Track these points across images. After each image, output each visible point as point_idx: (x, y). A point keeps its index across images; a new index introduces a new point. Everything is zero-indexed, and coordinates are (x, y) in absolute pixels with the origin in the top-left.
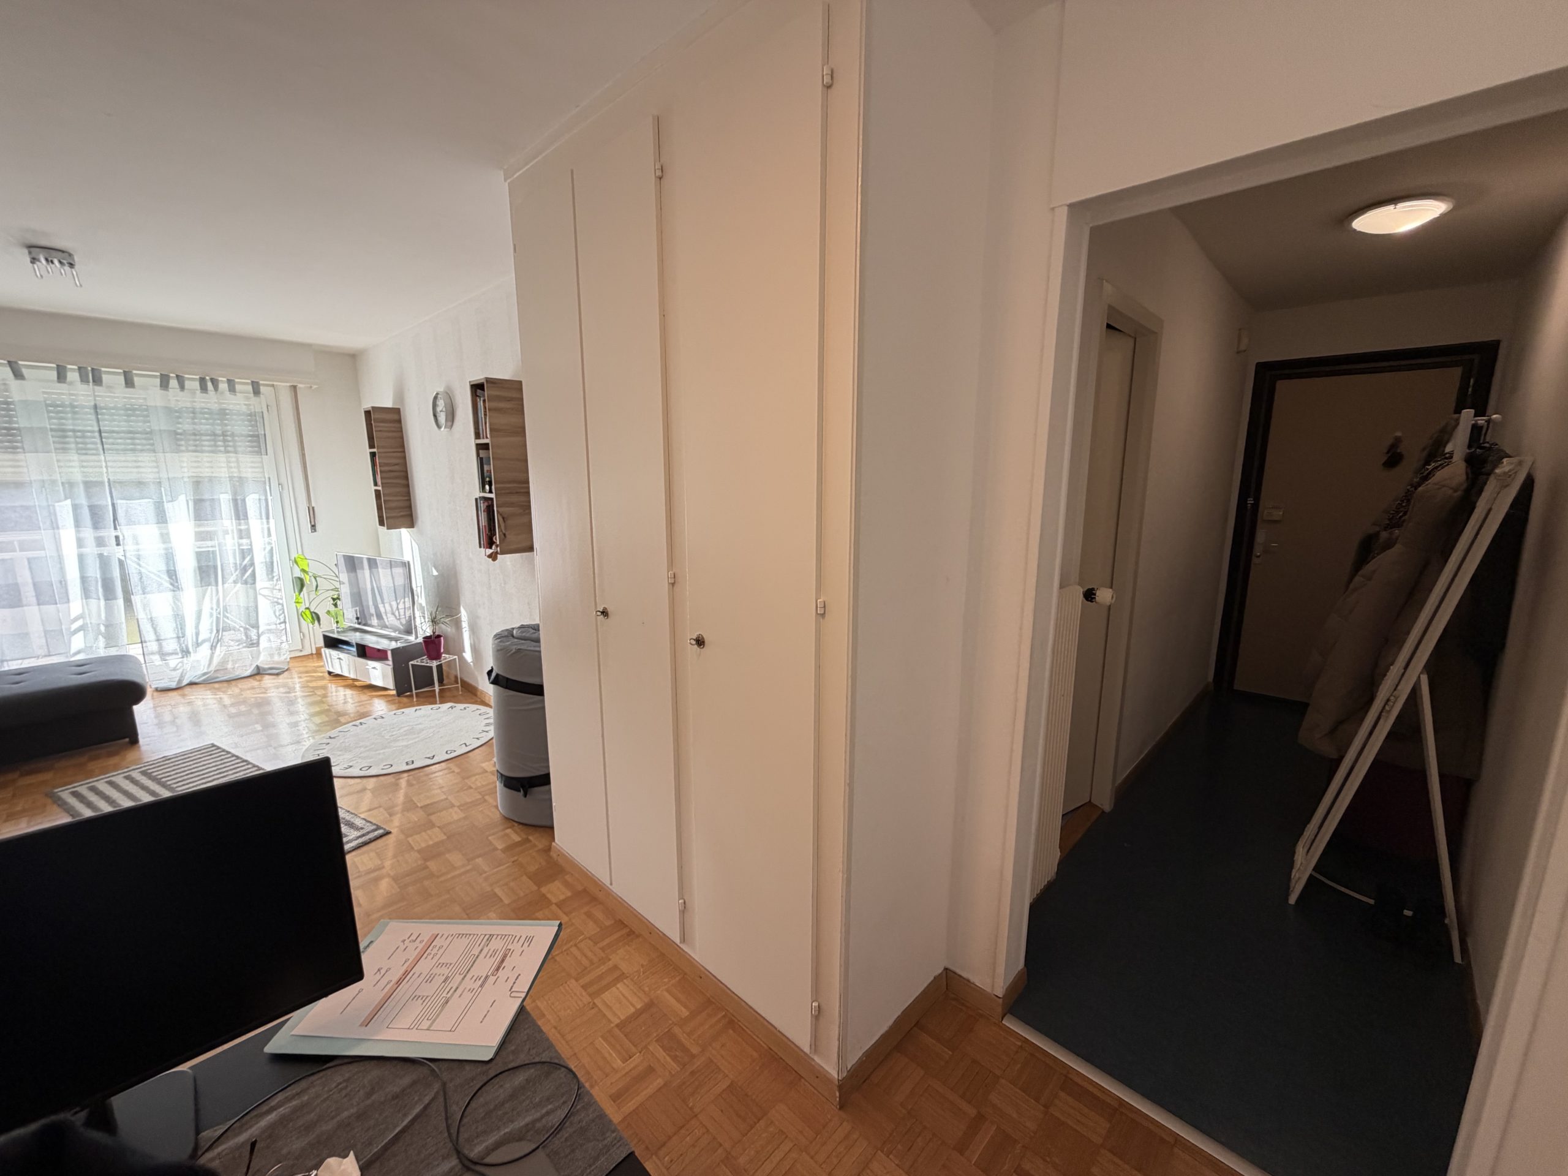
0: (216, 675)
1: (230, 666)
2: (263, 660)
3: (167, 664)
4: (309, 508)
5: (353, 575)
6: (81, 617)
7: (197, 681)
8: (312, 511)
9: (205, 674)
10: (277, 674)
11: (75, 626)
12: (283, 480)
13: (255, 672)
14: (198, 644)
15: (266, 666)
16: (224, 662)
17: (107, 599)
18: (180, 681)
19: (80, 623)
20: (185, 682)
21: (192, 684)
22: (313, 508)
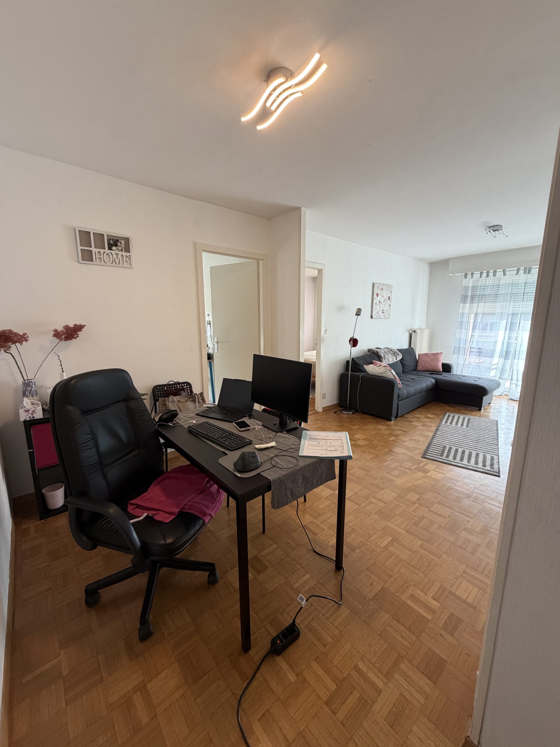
3: (516, 390)
6: (497, 364)
11: (493, 367)
17: (505, 359)
19: (496, 366)
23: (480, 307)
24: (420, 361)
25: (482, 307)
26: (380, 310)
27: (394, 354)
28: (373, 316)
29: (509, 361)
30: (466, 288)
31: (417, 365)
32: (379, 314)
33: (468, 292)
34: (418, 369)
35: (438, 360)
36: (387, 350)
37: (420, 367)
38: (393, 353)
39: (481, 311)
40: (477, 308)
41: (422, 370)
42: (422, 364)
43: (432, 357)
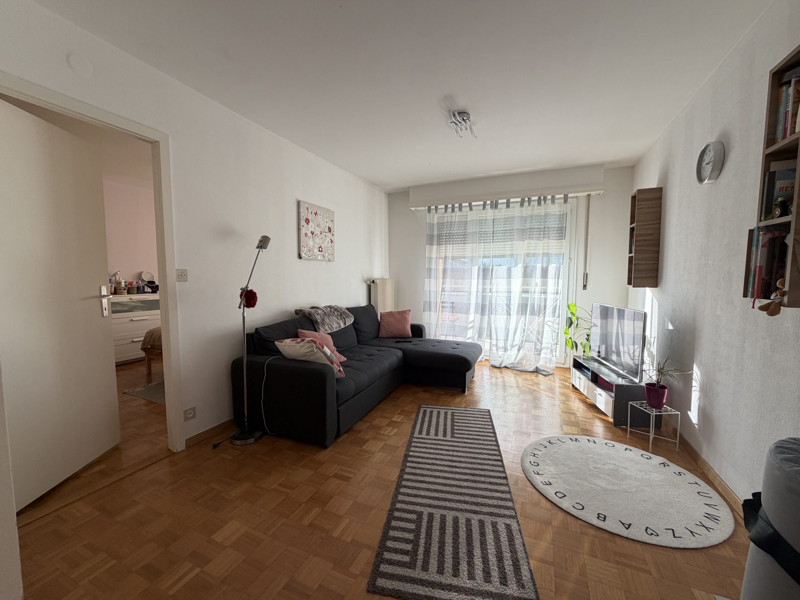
0: (517, 366)
1: (524, 363)
2: (541, 364)
3: (498, 353)
4: (584, 273)
5: (604, 321)
6: (473, 321)
7: (508, 366)
8: (586, 276)
9: (512, 364)
10: (545, 376)
11: (470, 326)
12: (572, 257)
13: (535, 370)
14: (513, 346)
15: (542, 368)
16: (522, 359)
17: (482, 315)
18: (501, 364)
19: (472, 324)
20: (503, 365)
21: (506, 367)
22: (587, 274)
23: (448, 251)
24: (382, 323)
25: (450, 250)
26: (314, 246)
27: (341, 315)
28: (303, 255)
29: (486, 317)
30: (431, 226)
31: (379, 330)
32: (313, 251)
33: (433, 231)
34: (380, 335)
35: (405, 320)
36: (329, 309)
37: (383, 333)
38: (339, 314)
39: (449, 254)
40: (445, 252)
41: (386, 337)
42: (385, 328)
43: (398, 316)
